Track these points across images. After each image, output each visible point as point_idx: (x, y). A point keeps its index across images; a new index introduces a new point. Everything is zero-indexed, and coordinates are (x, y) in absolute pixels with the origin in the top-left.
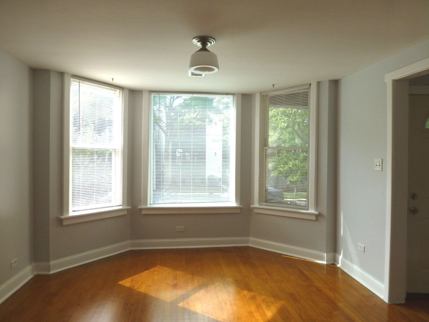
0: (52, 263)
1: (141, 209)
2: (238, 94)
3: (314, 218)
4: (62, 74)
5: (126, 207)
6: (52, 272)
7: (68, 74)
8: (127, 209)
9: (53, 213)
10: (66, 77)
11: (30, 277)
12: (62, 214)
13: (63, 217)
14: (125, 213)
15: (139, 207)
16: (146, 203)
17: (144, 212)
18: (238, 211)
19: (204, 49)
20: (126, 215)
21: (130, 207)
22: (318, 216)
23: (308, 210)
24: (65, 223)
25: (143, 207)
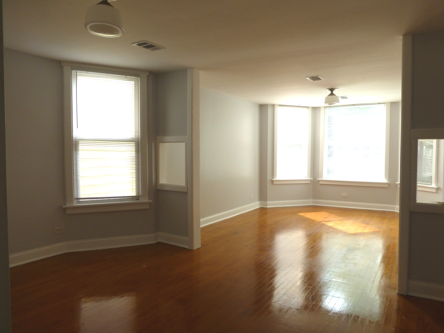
0: (268, 202)
1: (319, 181)
2: (387, 103)
3: (434, 191)
4: (273, 106)
5: (309, 179)
6: (268, 207)
7: (277, 105)
8: (310, 180)
9: (269, 177)
10: (276, 107)
11: (258, 207)
12: (273, 178)
13: (273, 180)
14: (309, 182)
15: (318, 179)
16: (322, 177)
17: (321, 183)
18: (387, 186)
19: (332, 94)
20: (309, 183)
21: (312, 179)
22: (438, 189)
23: (431, 185)
24: (275, 183)
25: (320, 179)
